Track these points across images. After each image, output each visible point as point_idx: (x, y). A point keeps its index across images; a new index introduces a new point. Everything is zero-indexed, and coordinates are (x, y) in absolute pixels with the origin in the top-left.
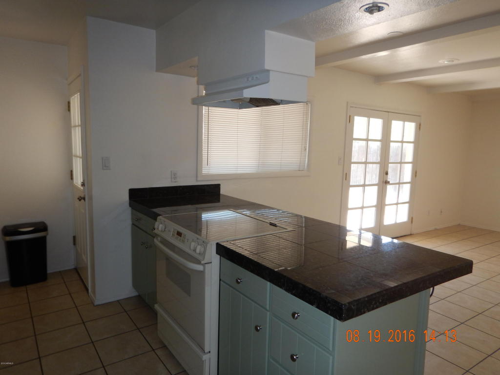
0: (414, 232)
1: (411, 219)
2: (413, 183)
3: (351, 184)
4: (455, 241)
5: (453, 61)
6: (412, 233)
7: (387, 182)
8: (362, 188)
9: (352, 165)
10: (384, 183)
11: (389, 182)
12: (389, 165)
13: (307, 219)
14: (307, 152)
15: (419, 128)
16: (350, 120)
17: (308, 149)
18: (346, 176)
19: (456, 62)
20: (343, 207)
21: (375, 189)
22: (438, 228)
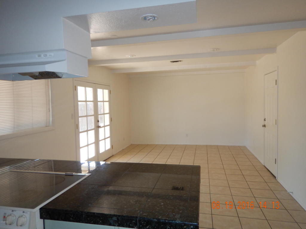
0: (114, 154)
1: (112, 146)
2: (111, 125)
3: (80, 131)
4: (135, 154)
5: (133, 56)
6: (113, 155)
7: (99, 127)
8: (86, 132)
9: (80, 118)
10: (97, 127)
11: (100, 127)
12: (99, 116)
13: (55, 161)
14: (51, 113)
15: (110, 93)
16: (75, 89)
17: (51, 110)
18: (77, 126)
19: (134, 57)
20: (77, 147)
21: (93, 132)
22: (124, 148)
